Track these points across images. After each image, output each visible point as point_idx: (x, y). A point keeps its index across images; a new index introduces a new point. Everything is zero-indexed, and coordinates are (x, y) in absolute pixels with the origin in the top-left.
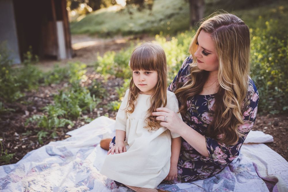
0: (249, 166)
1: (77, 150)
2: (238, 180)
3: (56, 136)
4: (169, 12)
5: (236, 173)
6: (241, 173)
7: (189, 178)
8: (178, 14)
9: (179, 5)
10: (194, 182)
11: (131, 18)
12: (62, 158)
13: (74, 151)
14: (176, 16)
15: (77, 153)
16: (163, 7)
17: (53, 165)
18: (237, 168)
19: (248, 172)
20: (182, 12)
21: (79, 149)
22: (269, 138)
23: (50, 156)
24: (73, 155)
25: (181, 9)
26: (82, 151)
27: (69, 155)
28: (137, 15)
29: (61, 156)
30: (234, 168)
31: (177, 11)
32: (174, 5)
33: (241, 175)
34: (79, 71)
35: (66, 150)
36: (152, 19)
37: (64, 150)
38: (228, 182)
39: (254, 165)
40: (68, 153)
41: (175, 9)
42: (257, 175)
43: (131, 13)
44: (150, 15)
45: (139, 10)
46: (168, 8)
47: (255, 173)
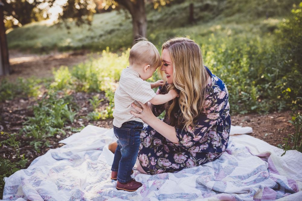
0: (244, 149)
1: (83, 153)
2: (238, 159)
3: (49, 145)
4: (109, 28)
5: (235, 155)
6: (239, 154)
7: (201, 161)
8: (118, 30)
9: (119, 22)
10: (205, 164)
11: (69, 33)
12: (71, 161)
13: (81, 154)
14: (116, 32)
15: (84, 155)
16: (102, 22)
17: (66, 167)
18: (234, 152)
19: (244, 153)
20: (122, 28)
21: (85, 152)
22: (249, 129)
23: (58, 161)
24: (81, 158)
25: (121, 25)
26: (88, 154)
27: (77, 158)
28: (75, 30)
29: (69, 159)
30: (232, 152)
31: (117, 27)
32: (114, 21)
33: (240, 155)
34: (33, 86)
35: (72, 154)
36: (92, 34)
37: (70, 154)
38: (232, 161)
39: (246, 148)
40: (75, 156)
41: (115, 25)
42: (250, 154)
43: (68, 28)
44: (89, 30)
45: (78, 25)
46: (107, 23)
47: (249, 154)
